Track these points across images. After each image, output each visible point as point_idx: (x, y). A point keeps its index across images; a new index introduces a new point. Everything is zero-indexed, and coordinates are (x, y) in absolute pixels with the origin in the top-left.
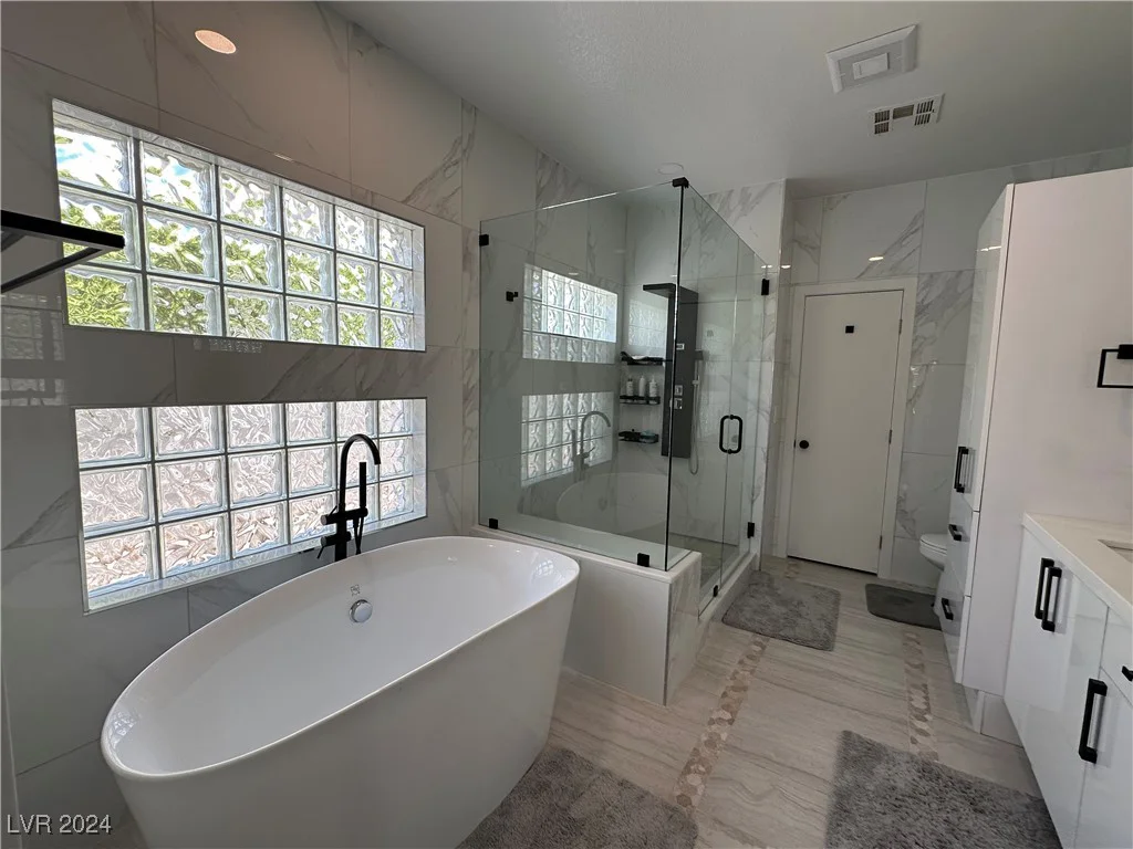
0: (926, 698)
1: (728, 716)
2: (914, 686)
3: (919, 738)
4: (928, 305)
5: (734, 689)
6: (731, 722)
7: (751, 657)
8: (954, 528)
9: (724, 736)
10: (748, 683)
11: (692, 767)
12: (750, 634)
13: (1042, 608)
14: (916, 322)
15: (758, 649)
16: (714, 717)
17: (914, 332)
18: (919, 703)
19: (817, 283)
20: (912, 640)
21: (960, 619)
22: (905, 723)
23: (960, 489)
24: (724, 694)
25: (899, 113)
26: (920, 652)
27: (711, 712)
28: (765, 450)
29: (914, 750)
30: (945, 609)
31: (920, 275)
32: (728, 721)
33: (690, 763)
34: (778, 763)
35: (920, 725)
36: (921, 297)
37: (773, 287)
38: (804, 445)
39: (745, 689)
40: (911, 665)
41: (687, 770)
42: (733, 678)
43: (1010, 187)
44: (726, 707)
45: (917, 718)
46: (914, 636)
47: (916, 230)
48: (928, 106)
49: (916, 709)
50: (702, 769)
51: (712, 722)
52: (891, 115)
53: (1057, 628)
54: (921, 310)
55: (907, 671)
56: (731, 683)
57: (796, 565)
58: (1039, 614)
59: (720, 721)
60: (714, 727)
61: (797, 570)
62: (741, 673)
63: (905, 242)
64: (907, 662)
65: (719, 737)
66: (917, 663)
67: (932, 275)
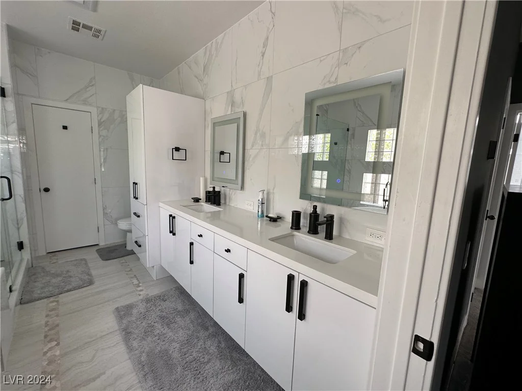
0: (137, 279)
1: (54, 343)
2: (132, 278)
3: (141, 293)
4: (103, 122)
5: (49, 330)
6: (58, 344)
7: (52, 310)
8: (135, 213)
9: (58, 353)
10: (58, 322)
12: (45, 300)
13: (171, 230)
14: (99, 129)
15: (54, 304)
16: (45, 350)
17: (99, 133)
18: (135, 282)
19: (39, 97)
20: (123, 263)
21: (144, 246)
22: (135, 291)
23: (136, 198)
24: (46, 337)
25: (85, 27)
26: (128, 265)
27: (42, 349)
29: (141, 297)
30: (137, 244)
31: (98, 107)
32: (56, 345)
34: (93, 341)
35: (141, 288)
36: (100, 116)
37: (8, 93)
38: (47, 190)
39: (57, 325)
40: (128, 272)
42: (47, 326)
43: (141, 85)
44: (51, 341)
45: (137, 287)
46: (124, 261)
47: (93, 85)
48: (99, 31)
49: (136, 285)
51: (45, 353)
52: (81, 25)
53: (176, 234)
54: (100, 124)
55: (127, 274)
56: (47, 329)
57: (53, 256)
58: (171, 232)
59: (50, 349)
60: (49, 354)
61: (56, 258)
62: (50, 320)
63: (88, 90)
64: (126, 271)
65: (55, 356)
66: (129, 269)
67: (103, 109)
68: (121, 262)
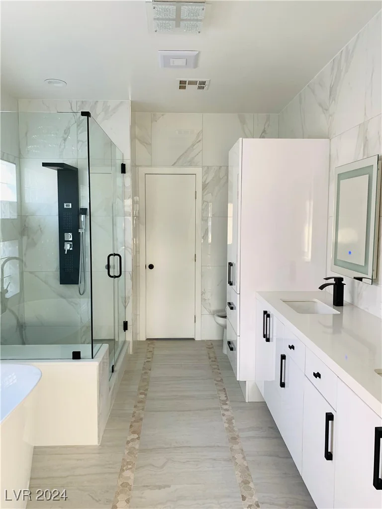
0: (226, 394)
1: (136, 436)
2: (220, 390)
3: (226, 413)
4: (208, 183)
5: (135, 421)
6: (138, 438)
7: (140, 402)
8: (229, 304)
9: (137, 447)
10: (142, 416)
11: (124, 468)
13: (265, 333)
14: (203, 193)
15: (143, 396)
16: (129, 439)
17: (203, 198)
18: (223, 398)
19: (151, 166)
20: (215, 369)
21: (236, 350)
22: (218, 408)
23: (231, 284)
24: (131, 426)
25: (191, 83)
26: (220, 373)
27: (127, 437)
28: (131, 273)
30: (229, 346)
31: (203, 167)
32: (137, 438)
33: (123, 466)
34: (167, 448)
35: (225, 407)
36: (205, 177)
37: (128, 168)
38: (151, 267)
39: (141, 419)
40: (217, 381)
41: (122, 470)
42: (133, 416)
43: (241, 139)
44: (134, 432)
45: (223, 404)
47: (200, 141)
48: (204, 83)
49: (222, 401)
50: (130, 467)
51: (128, 442)
52: (187, 83)
53: (270, 340)
54: (204, 187)
55: (216, 384)
56: (133, 419)
57: (152, 343)
58: (265, 336)
59: (133, 440)
60: (130, 445)
61: (153, 346)
62: (137, 412)
63: (194, 147)
64: (215, 380)
65: (134, 448)
66: (219, 379)
67: (208, 167)
68: (214, 367)
